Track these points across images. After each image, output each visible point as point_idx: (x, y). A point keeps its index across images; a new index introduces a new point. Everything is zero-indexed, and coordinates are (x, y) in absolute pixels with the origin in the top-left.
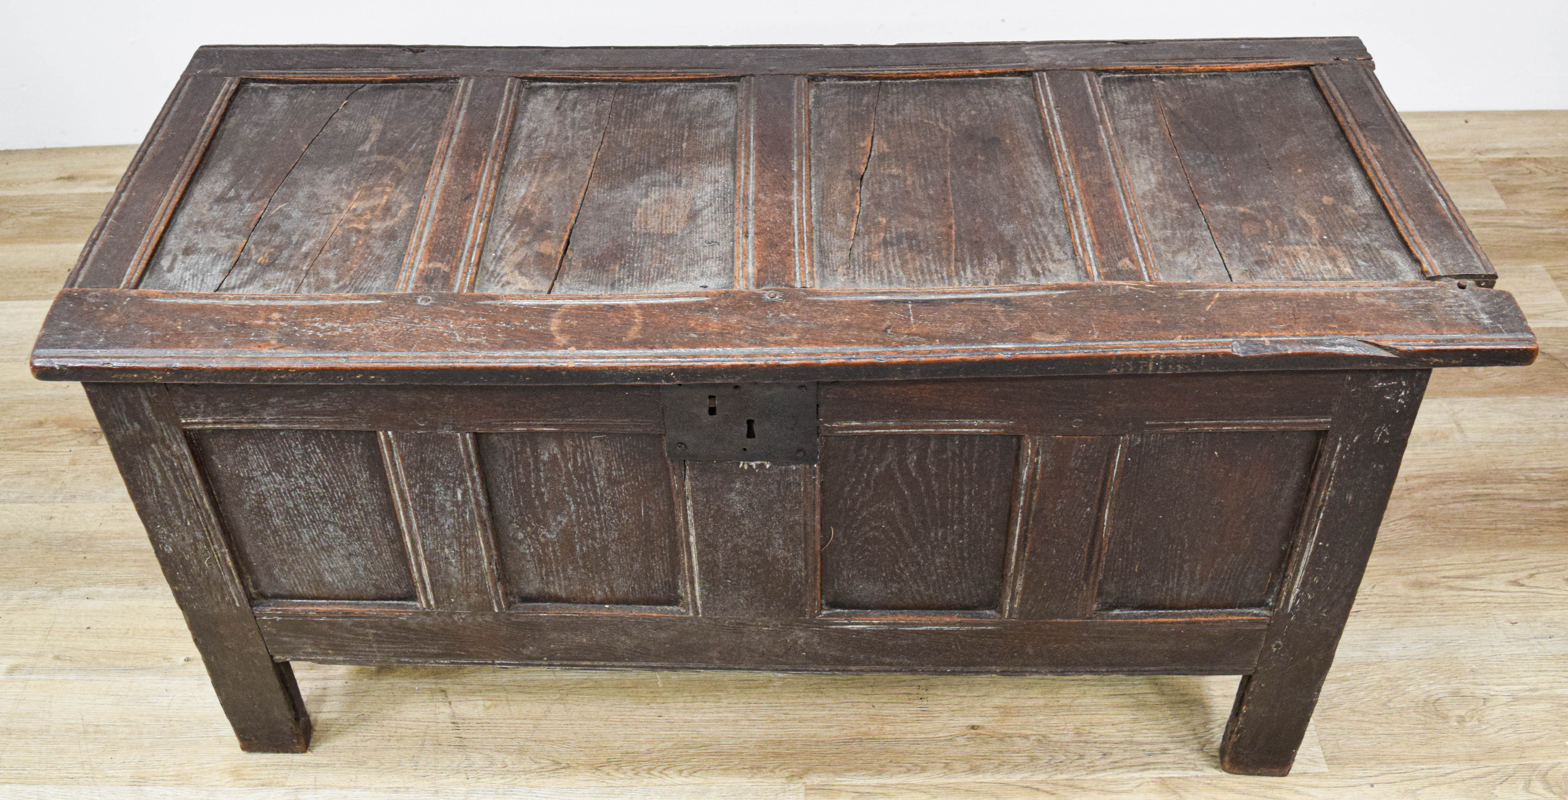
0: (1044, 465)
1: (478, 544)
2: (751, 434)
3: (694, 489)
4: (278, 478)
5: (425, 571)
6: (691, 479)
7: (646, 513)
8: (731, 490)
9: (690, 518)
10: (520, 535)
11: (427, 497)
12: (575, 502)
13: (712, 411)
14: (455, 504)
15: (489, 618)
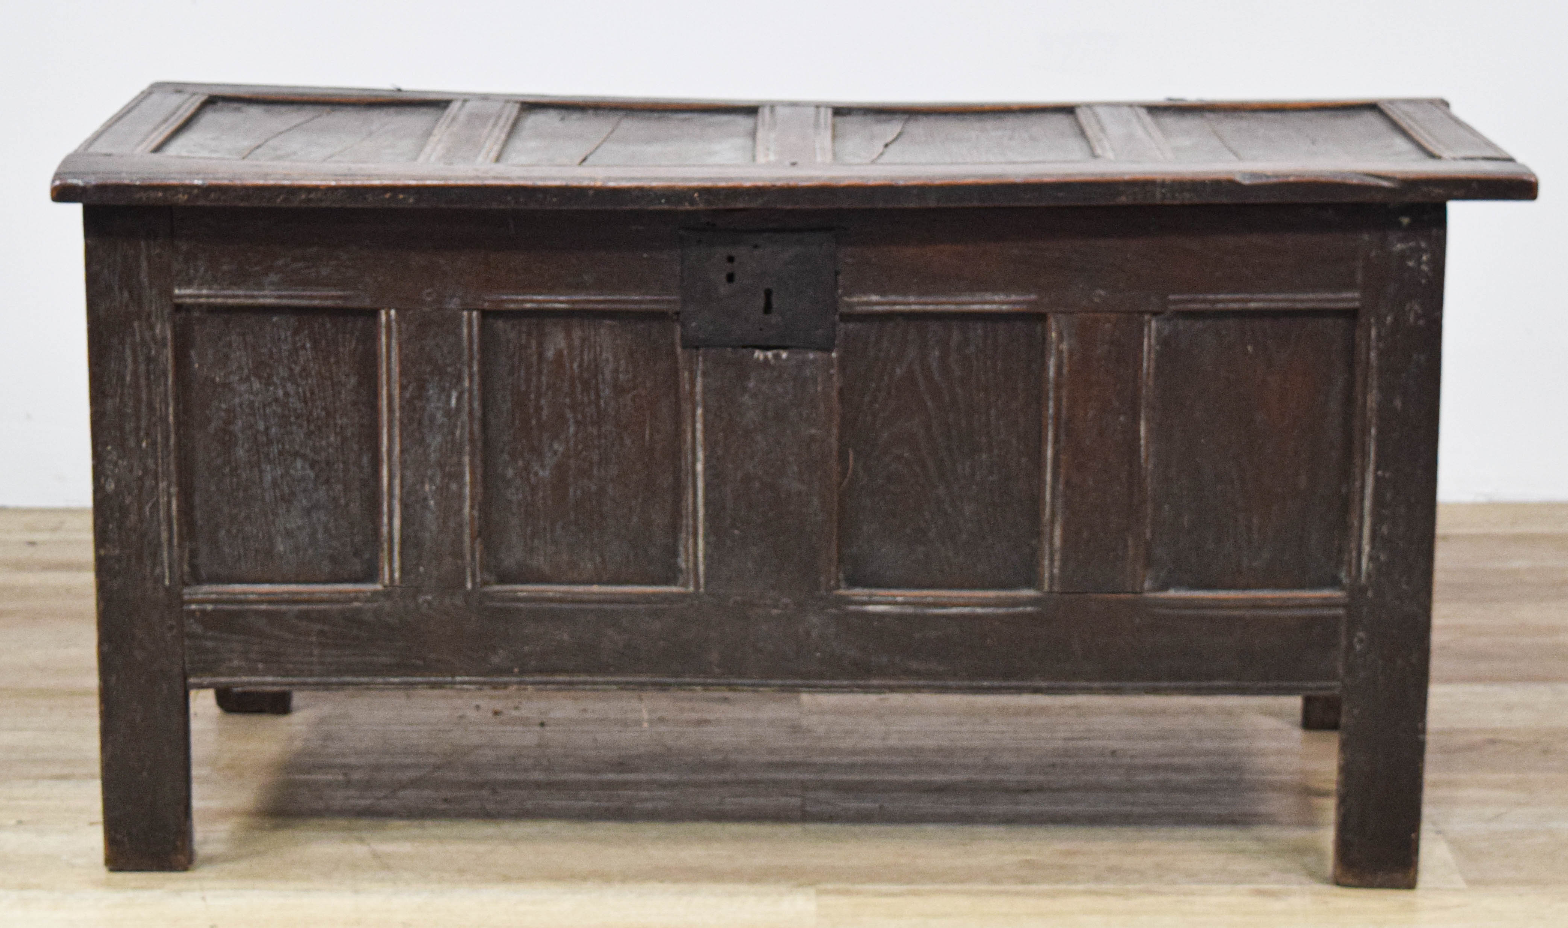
0: (1071, 353)
1: (462, 475)
2: (768, 308)
3: (706, 389)
4: (256, 385)
5: (397, 522)
6: (705, 374)
7: (651, 435)
8: (745, 389)
9: (699, 435)
10: (510, 473)
11: (418, 404)
12: (577, 422)
13: (730, 278)
14: (448, 413)
15: (459, 601)
